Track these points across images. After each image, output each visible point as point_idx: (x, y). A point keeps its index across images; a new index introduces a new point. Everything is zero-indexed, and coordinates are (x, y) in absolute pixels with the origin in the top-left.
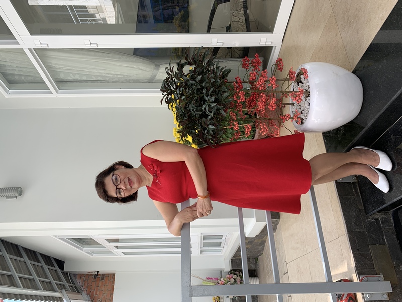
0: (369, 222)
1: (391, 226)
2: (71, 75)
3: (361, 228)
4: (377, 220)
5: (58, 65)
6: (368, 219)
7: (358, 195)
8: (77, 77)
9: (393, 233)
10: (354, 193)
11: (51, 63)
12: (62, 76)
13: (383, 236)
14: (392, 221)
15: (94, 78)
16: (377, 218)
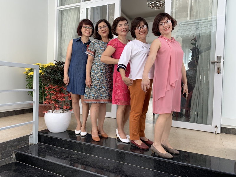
0: (11, 151)
1: (9, 162)
2: (66, 18)
3: (9, 148)
4: (12, 155)
5: (71, 14)
6: (13, 150)
7: (23, 145)
8: (64, 21)
9: (6, 163)
10: (24, 144)
11: (72, 11)
12: (65, 14)
13: (4, 158)
14: (11, 162)
15: (63, 29)
16: (13, 155)
